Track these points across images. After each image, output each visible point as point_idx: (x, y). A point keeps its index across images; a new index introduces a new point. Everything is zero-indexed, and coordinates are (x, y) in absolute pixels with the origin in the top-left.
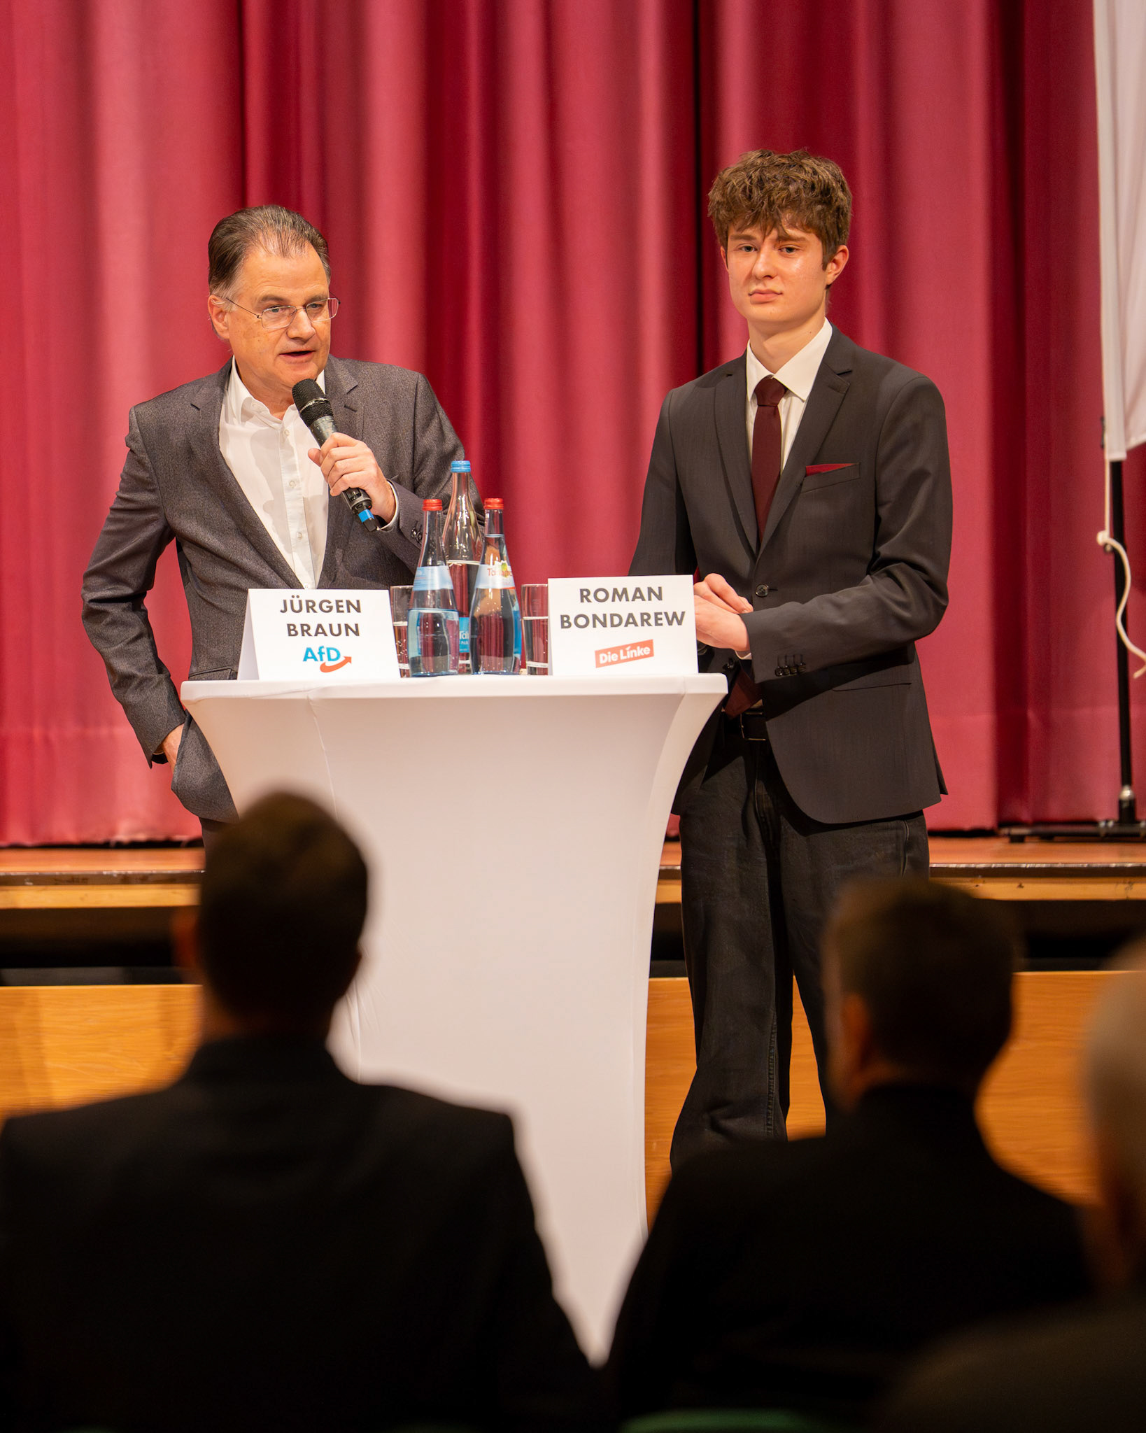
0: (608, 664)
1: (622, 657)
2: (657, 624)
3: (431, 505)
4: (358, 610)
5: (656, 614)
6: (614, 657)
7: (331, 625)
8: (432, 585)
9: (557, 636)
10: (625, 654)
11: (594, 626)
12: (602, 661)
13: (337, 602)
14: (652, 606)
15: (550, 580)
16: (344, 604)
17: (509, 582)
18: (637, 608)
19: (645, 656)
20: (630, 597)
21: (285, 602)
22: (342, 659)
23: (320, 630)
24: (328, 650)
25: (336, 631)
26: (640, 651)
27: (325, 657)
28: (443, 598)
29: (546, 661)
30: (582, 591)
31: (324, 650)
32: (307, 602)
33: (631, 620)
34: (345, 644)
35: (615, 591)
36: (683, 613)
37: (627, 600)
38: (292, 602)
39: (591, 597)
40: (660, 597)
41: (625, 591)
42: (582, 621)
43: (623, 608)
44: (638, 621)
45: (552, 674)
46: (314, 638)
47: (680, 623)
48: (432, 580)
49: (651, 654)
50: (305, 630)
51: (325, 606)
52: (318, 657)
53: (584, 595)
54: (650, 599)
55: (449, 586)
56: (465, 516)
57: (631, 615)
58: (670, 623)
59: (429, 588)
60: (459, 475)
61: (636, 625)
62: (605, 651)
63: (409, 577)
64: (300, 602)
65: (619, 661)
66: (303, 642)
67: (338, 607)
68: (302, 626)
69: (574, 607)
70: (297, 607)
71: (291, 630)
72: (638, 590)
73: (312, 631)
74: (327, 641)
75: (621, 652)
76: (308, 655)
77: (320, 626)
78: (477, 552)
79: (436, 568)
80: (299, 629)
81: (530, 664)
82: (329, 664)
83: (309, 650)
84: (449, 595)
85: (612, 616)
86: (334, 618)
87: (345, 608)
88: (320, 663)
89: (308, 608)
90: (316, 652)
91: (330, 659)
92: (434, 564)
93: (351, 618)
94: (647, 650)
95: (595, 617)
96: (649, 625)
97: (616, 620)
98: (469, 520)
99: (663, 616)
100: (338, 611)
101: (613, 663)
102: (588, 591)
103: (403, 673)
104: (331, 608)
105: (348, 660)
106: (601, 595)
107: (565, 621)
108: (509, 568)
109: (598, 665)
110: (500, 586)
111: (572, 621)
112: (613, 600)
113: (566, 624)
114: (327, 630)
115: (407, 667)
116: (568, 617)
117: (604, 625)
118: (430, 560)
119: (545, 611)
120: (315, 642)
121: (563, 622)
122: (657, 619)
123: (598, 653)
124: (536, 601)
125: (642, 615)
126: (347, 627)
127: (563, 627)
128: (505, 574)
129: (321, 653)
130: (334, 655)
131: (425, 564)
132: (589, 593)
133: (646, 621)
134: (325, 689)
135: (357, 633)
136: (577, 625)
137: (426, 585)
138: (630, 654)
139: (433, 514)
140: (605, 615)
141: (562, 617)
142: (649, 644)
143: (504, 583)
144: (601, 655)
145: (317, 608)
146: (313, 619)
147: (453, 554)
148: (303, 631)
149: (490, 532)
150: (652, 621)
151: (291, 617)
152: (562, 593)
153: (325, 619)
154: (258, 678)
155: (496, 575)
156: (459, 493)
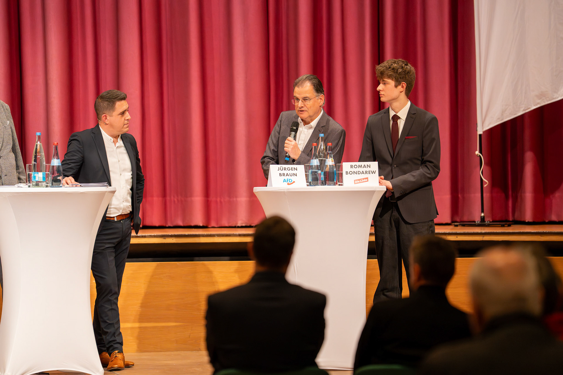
0: (357, 183)
1: (361, 182)
2: (369, 174)
4: (297, 170)
5: (369, 171)
6: (359, 182)
7: (290, 174)
8: (315, 164)
9: (345, 177)
10: (361, 181)
11: (354, 174)
12: (356, 183)
13: (291, 168)
14: (368, 169)
16: (293, 168)
18: (364, 170)
19: (366, 181)
20: (363, 167)
21: (279, 168)
22: (292, 182)
24: (289, 179)
25: (291, 175)
26: (365, 180)
27: (288, 181)
28: (318, 167)
29: (342, 183)
30: (351, 165)
31: (288, 180)
33: (363, 173)
34: (293, 178)
35: (359, 165)
36: (375, 171)
37: (362, 168)
38: (280, 168)
39: (353, 167)
40: (370, 167)
41: (361, 165)
42: (351, 173)
43: (361, 170)
44: (365, 173)
45: (344, 186)
46: (286, 177)
47: (375, 173)
48: (315, 163)
49: (368, 181)
50: (284, 175)
51: (288, 169)
52: (287, 181)
53: (351, 167)
54: (367, 167)
55: (319, 164)
56: (323, 147)
57: (363, 171)
58: (372, 173)
59: (314, 165)
60: (322, 137)
61: (364, 174)
62: (357, 180)
64: (282, 168)
65: (360, 183)
66: (283, 178)
67: (292, 169)
68: (283, 174)
69: (349, 170)
70: (282, 169)
71: (280, 175)
72: (364, 165)
73: (285, 175)
74: (289, 177)
75: (360, 180)
76: (284, 181)
77: (287, 174)
78: (326, 156)
79: (315, 160)
80: (282, 174)
81: (338, 183)
82: (289, 183)
83: (285, 179)
84: (319, 166)
85: (358, 171)
86: (291, 172)
87: (293, 170)
88: (287, 183)
89: (284, 169)
90: (286, 180)
91: (290, 182)
92: (315, 159)
93: (295, 172)
94: (367, 180)
95: (354, 172)
96: (367, 174)
97: (359, 173)
98: (323, 148)
99: (371, 172)
100: (292, 170)
101: (358, 183)
102: (352, 165)
103: (308, 185)
104: (290, 169)
105: (294, 182)
106: (356, 166)
107: (347, 173)
108: (333, 160)
109: (355, 183)
110: (331, 164)
111: (348, 173)
112: (359, 168)
113: (347, 174)
115: (308, 184)
116: (347, 172)
117: (356, 174)
119: (342, 170)
120: (286, 178)
121: (346, 173)
122: (369, 172)
123: (355, 181)
124: (340, 168)
125: (366, 171)
126: (294, 174)
127: (346, 174)
128: (332, 161)
129: (287, 180)
130: (291, 181)
131: (313, 159)
132: (353, 166)
133: (367, 173)
134: (288, 189)
135: (296, 176)
136: (350, 174)
137: (313, 164)
138: (362, 181)
140: (356, 171)
141: (346, 172)
142: (367, 178)
144: (356, 181)
145: (286, 169)
146: (285, 172)
147: (320, 157)
148: (283, 175)
149: (329, 151)
150: (368, 173)
151: (280, 172)
152: (346, 166)
153: (289, 172)
154: (272, 186)
155: (330, 162)
156: (321, 142)
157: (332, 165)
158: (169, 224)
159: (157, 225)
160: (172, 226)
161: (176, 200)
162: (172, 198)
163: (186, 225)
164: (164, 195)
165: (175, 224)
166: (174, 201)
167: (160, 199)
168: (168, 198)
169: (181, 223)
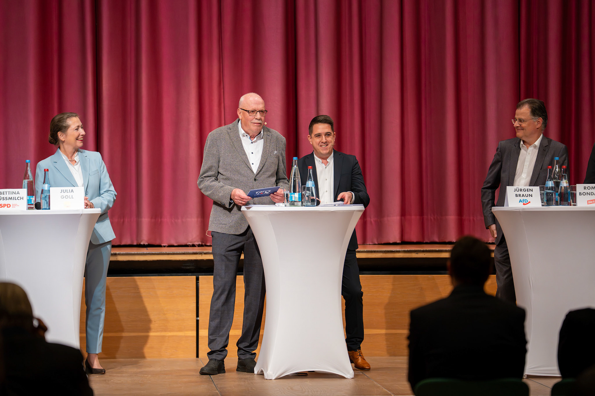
0: (590, 203)
1: (594, 202)
3: (549, 167)
4: (532, 191)
6: (592, 202)
8: (550, 185)
9: (578, 197)
11: (587, 195)
12: (589, 203)
13: (527, 189)
15: (577, 184)
16: (529, 190)
17: (568, 185)
21: (515, 189)
22: (528, 202)
23: (523, 195)
25: (527, 196)
27: (524, 202)
29: (576, 203)
30: (584, 187)
32: (520, 189)
34: (529, 199)
35: (592, 187)
39: (586, 188)
42: (584, 194)
45: (577, 206)
48: (549, 184)
50: (520, 195)
51: (524, 190)
52: (523, 202)
55: (553, 186)
56: (558, 170)
59: (549, 186)
60: (556, 160)
62: (590, 201)
63: (544, 184)
66: (519, 198)
67: (527, 190)
68: (519, 194)
69: (582, 191)
70: (518, 190)
71: (516, 195)
73: (521, 196)
74: (525, 198)
75: (593, 201)
76: (520, 201)
77: (523, 194)
78: (561, 177)
79: (550, 182)
80: (518, 195)
81: (572, 204)
83: (520, 200)
85: (591, 193)
86: (527, 193)
87: (529, 191)
89: (520, 190)
90: (522, 200)
91: (525, 202)
93: (530, 193)
95: (587, 193)
98: (558, 171)
100: (527, 191)
101: (591, 203)
103: (542, 205)
104: (526, 190)
105: (530, 202)
106: (589, 188)
107: (580, 194)
108: (567, 182)
109: (588, 204)
110: (565, 186)
111: (582, 194)
112: (592, 189)
114: (525, 196)
116: (581, 193)
117: (589, 195)
118: (549, 180)
119: (575, 191)
120: (522, 198)
123: (588, 201)
124: (574, 189)
126: (529, 195)
127: (580, 195)
128: (566, 183)
129: (523, 201)
130: (526, 201)
131: (548, 181)
134: (524, 209)
135: (532, 196)
139: (550, 169)
140: (590, 193)
141: (580, 193)
143: (566, 185)
145: (522, 190)
146: (521, 193)
147: (555, 178)
149: (563, 173)
151: (516, 193)
152: (580, 187)
153: (524, 193)
154: (508, 206)
155: (564, 183)
156: (556, 165)
157: (567, 187)
158: (426, 240)
159: (415, 240)
160: (428, 242)
161: (432, 218)
162: (429, 216)
163: (441, 241)
164: (421, 213)
165: (432, 240)
166: (431, 219)
167: (418, 217)
168: (425, 217)
169: (437, 240)
